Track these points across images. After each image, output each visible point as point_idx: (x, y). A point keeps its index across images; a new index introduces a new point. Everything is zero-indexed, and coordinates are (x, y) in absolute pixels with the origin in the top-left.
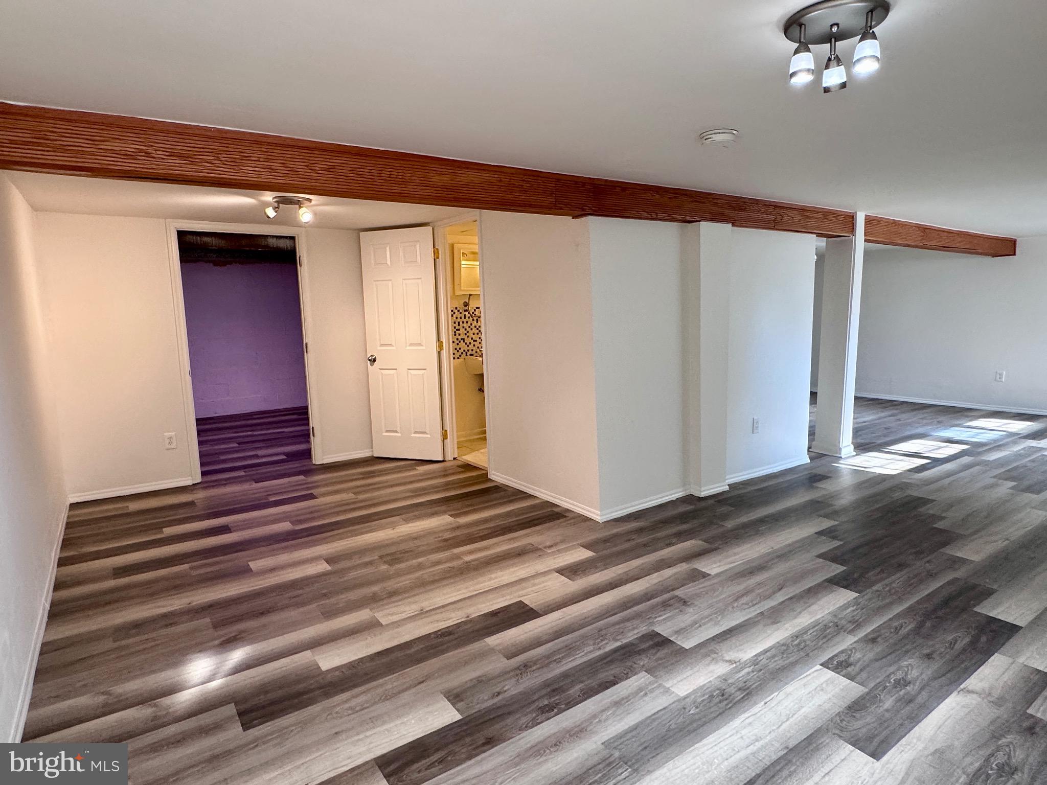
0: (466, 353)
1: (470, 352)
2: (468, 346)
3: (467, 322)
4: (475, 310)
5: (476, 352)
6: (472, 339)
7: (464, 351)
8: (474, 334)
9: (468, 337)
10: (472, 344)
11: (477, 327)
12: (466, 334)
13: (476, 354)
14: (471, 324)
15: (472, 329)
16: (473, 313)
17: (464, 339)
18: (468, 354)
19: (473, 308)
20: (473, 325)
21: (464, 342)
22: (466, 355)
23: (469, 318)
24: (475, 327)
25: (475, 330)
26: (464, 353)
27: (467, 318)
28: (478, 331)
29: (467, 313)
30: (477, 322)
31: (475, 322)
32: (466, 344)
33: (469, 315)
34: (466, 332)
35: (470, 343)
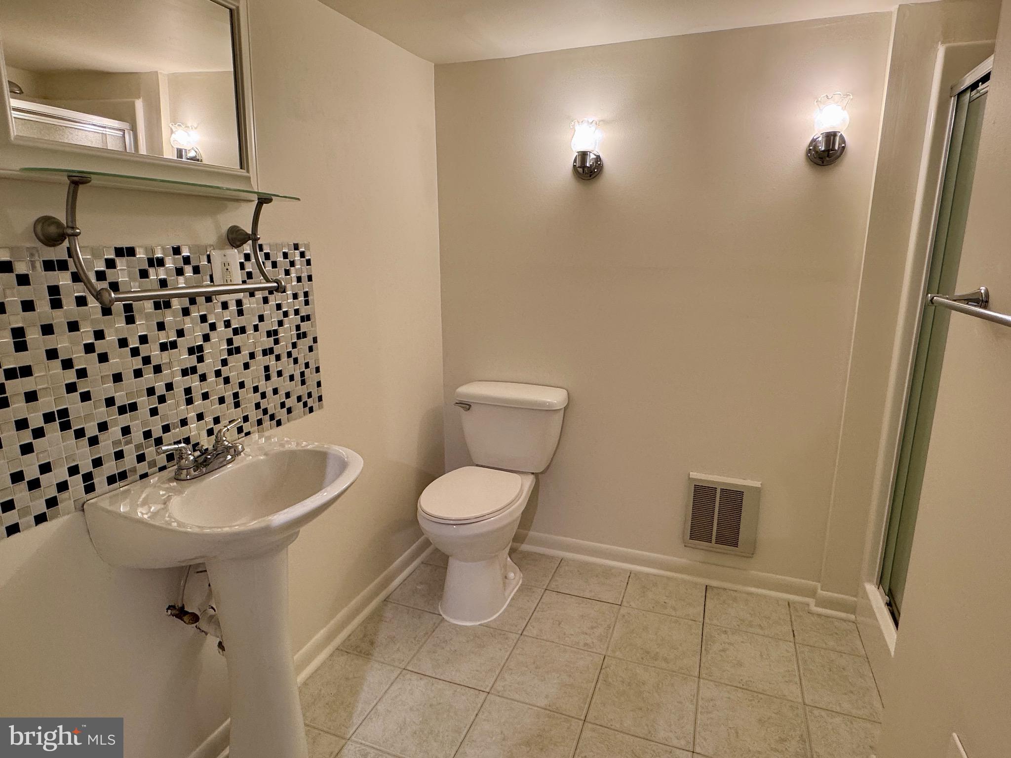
0: (88, 477)
1: (111, 467)
2: (93, 441)
3: (73, 326)
4: (110, 264)
5: (141, 458)
6: (110, 402)
7: (74, 470)
8: (117, 378)
9: (86, 397)
10: (115, 431)
11: (134, 343)
12: (71, 388)
13: (143, 468)
14: (99, 335)
15: (103, 358)
16: (101, 276)
17: (64, 413)
18: (100, 480)
19: (96, 253)
20: (111, 337)
21: (65, 426)
22: (90, 489)
23: (81, 301)
24: (123, 343)
25: (122, 361)
26: (78, 483)
27: (69, 304)
28: (137, 363)
29: (63, 279)
30: (130, 320)
31: (121, 324)
32: (80, 433)
33: (80, 290)
34: (71, 376)
35: (103, 427)
